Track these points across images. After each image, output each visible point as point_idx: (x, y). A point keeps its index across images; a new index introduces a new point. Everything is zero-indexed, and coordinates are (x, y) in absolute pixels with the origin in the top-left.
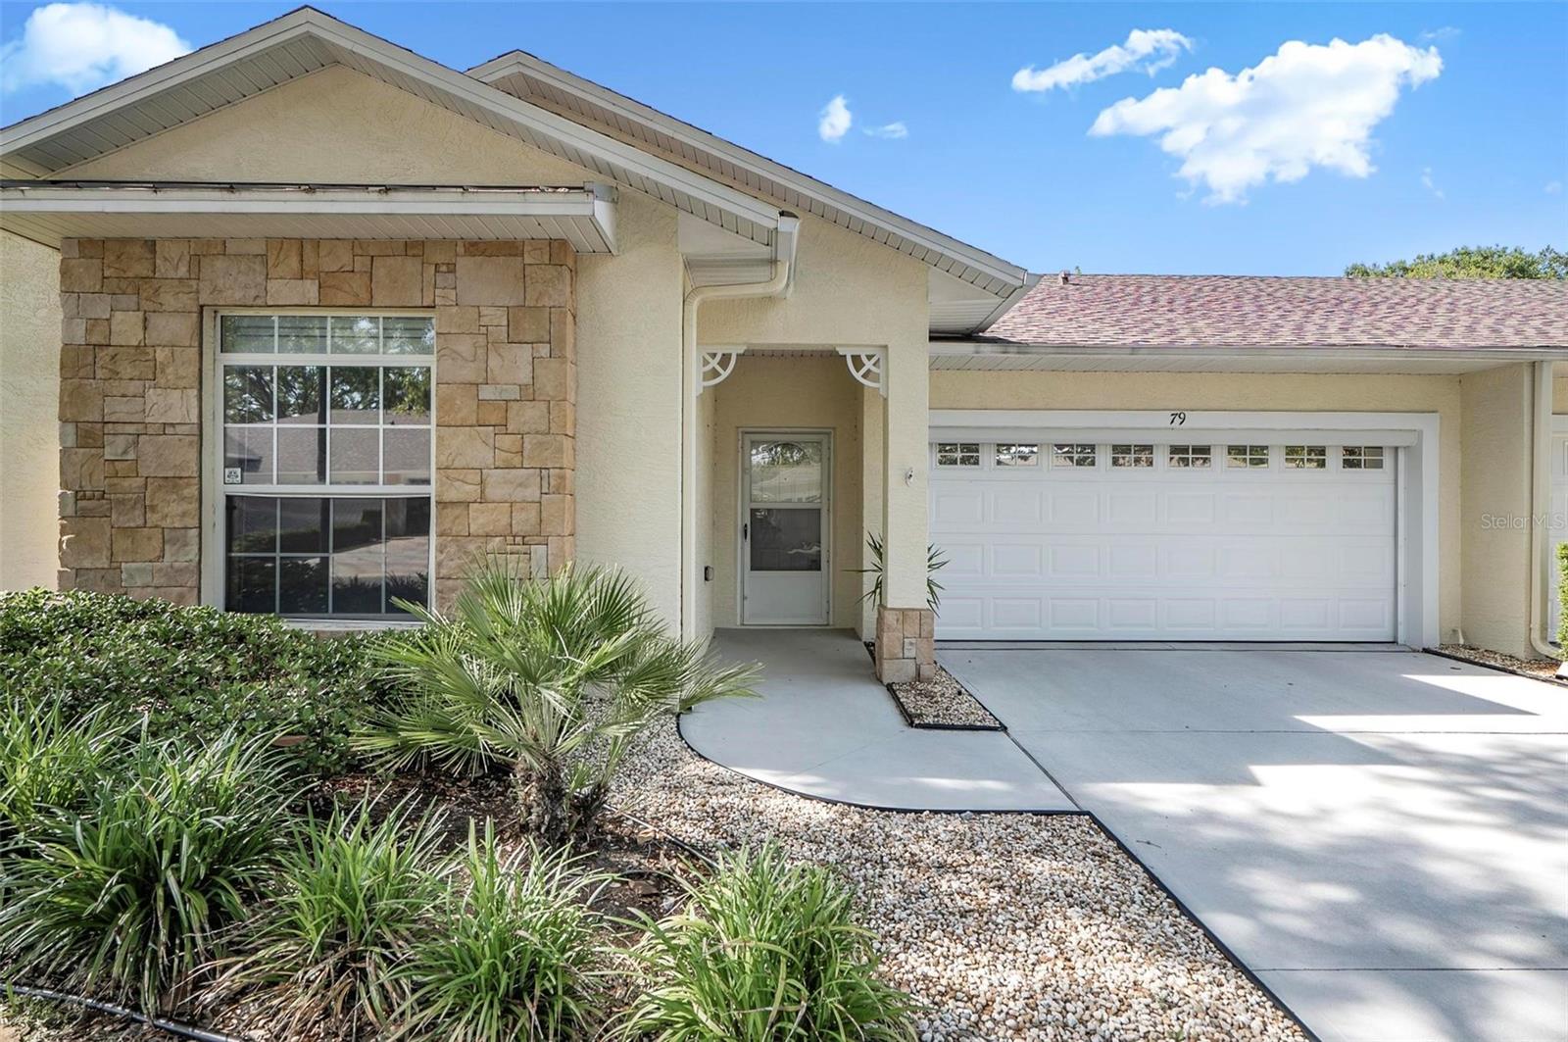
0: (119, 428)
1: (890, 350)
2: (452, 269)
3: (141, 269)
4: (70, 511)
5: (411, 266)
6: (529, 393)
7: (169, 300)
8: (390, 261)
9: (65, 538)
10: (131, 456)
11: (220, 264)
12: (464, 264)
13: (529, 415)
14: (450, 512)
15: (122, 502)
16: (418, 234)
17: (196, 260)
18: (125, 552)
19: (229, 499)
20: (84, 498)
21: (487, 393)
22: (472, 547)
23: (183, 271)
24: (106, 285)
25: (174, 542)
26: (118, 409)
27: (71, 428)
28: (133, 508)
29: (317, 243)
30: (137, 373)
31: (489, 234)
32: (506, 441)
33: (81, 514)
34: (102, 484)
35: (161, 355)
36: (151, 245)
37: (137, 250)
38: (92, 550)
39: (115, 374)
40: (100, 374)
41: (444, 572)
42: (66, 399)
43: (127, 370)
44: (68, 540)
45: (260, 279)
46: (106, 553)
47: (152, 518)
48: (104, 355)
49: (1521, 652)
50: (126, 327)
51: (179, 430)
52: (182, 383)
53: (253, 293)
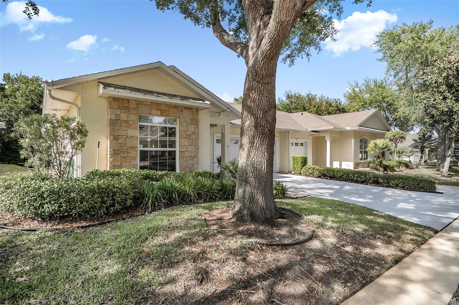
0: (122, 137)
1: (225, 126)
2: (182, 111)
3: (127, 105)
4: (112, 153)
5: (176, 110)
6: (193, 133)
7: (132, 112)
8: (172, 109)
9: (111, 159)
10: (125, 142)
11: (142, 106)
12: (184, 110)
13: (193, 137)
14: (182, 153)
15: (122, 152)
16: (177, 105)
17: (137, 104)
18: (123, 161)
19: (140, 150)
20: (115, 151)
21: (187, 133)
22: (185, 159)
23: (135, 106)
24: (119, 108)
25: (133, 159)
26: (122, 133)
27: (112, 136)
28: (125, 153)
29: (160, 104)
30: (126, 126)
31: (187, 106)
32: (190, 141)
33: (114, 154)
34: (118, 148)
35: (131, 123)
36: (128, 100)
37: (126, 101)
38: (117, 161)
39: (121, 126)
40: (118, 125)
41: (181, 164)
42: (111, 130)
43: (124, 125)
44: (112, 160)
45: (150, 110)
46: (120, 162)
47: (129, 155)
48: (118, 121)
49: (287, 171)
50: (124, 116)
51: (134, 137)
52: (135, 128)
53: (149, 112)
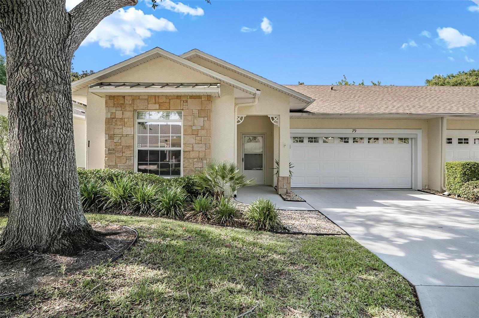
0: (117, 135)
1: (280, 116)
2: (187, 102)
3: (122, 102)
4: (107, 153)
5: (178, 101)
6: (203, 128)
7: (127, 108)
8: (174, 100)
9: (106, 159)
10: (120, 141)
11: (138, 101)
12: (189, 100)
13: (202, 133)
14: (186, 153)
15: (118, 151)
16: (179, 94)
17: (133, 100)
18: (118, 161)
19: (139, 150)
20: (110, 150)
21: (194, 128)
22: (190, 161)
23: (131, 103)
24: (114, 105)
25: (128, 159)
26: (117, 131)
27: (107, 135)
28: (120, 152)
29: (159, 96)
30: (121, 124)
31: (194, 94)
32: (198, 138)
33: (109, 154)
34: (113, 147)
35: (126, 120)
36: (124, 97)
37: (121, 98)
38: (112, 161)
39: (116, 124)
40: (113, 124)
41: (185, 166)
42: (106, 129)
43: (119, 123)
44: (107, 159)
45: (147, 104)
46: (115, 162)
47: (124, 154)
48: (114, 120)
49: (439, 190)
50: (119, 114)
51: (130, 136)
52: (130, 126)
53: (145, 107)
